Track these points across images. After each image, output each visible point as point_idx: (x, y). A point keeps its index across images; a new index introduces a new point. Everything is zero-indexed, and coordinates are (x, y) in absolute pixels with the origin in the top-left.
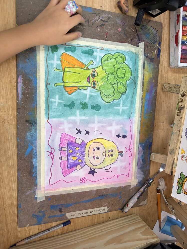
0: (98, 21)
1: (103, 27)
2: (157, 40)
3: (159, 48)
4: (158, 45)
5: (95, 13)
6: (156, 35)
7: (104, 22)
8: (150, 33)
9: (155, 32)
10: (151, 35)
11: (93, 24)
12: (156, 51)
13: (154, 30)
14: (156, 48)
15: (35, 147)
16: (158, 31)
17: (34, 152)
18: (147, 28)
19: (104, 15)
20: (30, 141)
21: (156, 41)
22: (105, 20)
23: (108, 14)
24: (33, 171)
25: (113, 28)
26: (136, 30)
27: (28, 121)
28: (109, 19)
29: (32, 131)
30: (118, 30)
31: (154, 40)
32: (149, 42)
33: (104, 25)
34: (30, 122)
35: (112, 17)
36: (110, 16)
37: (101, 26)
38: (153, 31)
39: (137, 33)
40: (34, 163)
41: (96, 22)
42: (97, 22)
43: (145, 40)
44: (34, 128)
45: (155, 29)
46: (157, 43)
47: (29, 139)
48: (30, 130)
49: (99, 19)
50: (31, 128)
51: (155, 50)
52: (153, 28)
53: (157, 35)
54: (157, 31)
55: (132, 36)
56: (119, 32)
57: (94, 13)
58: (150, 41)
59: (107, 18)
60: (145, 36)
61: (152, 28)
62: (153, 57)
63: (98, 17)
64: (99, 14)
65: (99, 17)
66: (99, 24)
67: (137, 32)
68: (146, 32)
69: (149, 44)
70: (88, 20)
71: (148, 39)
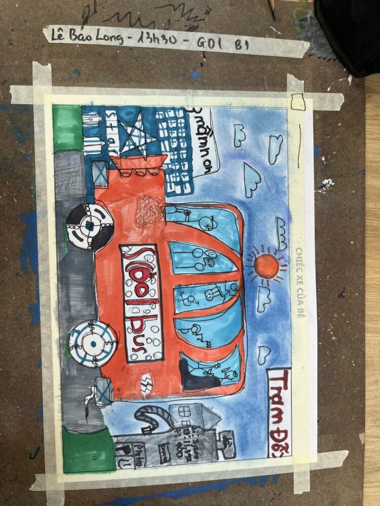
0: (178, 21)
5: (169, 4)
7: (194, 22)
12: (350, 79)
22: (197, 17)
28: (207, 13)
32: (329, 58)
33: (197, 28)
41: (174, 23)
43: (316, 52)
49: (182, 16)
59: (204, 10)
63: (178, 12)
64: (182, 6)
65: (181, 11)
69: (328, 61)
70: (154, 22)
71: (322, 49)
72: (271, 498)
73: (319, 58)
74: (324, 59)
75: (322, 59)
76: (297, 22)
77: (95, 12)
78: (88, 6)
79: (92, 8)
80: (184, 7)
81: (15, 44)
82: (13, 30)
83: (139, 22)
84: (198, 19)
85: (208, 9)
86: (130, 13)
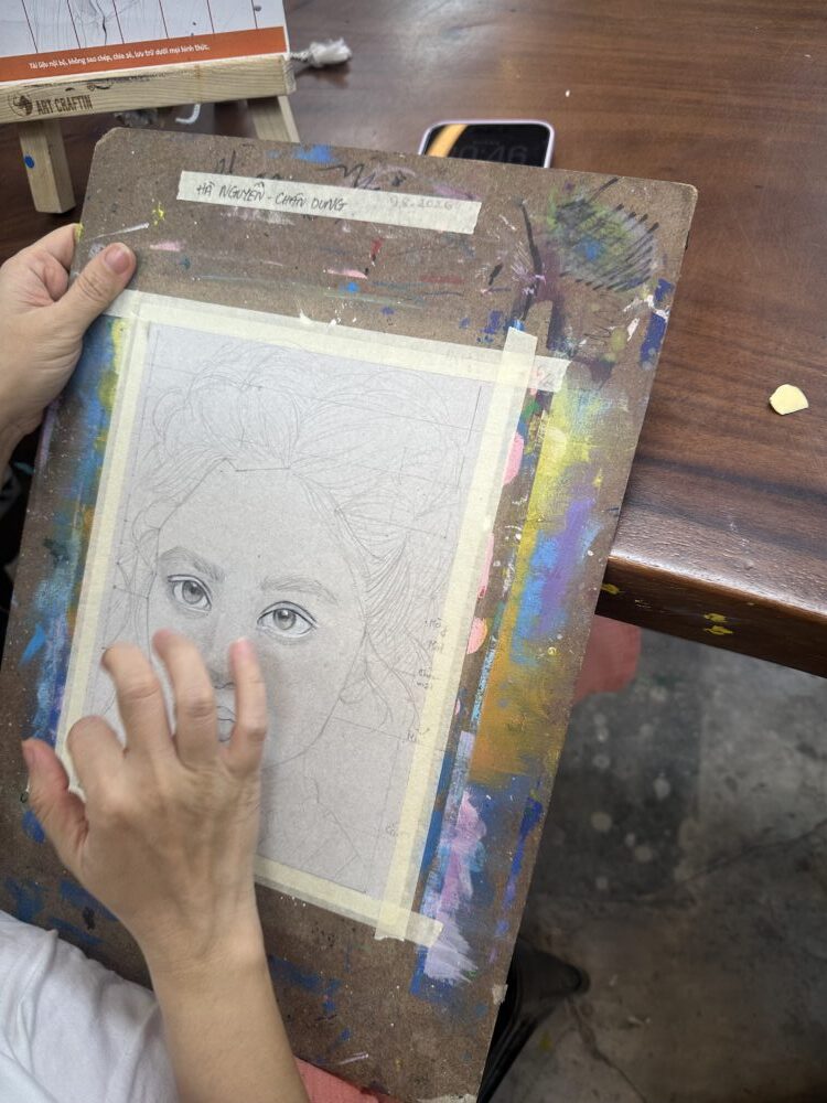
2: (651, 274)
3: (653, 315)
4: (650, 299)
5: (341, 163)
6: (645, 248)
8: (605, 236)
9: (641, 231)
10: (611, 250)
12: (632, 329)
13: (633, 222)
14: (634, 311)
16: (662, 226)
18: (594, 213)
19: (378, 170)
20: (42, 615)
21: (638, 275)
23: (398, 164)
26: (528, 224)
27: (48, 544)
28: (398, 183)
29: (52, 583)
31: (629, 271)
32: (599, 283)
34: (54, 547)
35: (414, 174)
36: (405, 171)
38: (627, 226)
39: (531, 242)
43: (575, 270)
46: (645, 286)
47: (42, 605)
48: (49, 576)
49: (356, 186)
50: (53, 571)
51: (628, 323)
52: (632, 215)
53: (650, 249)
54: (656, 226)
55: (500, 255)
56: (437, 236)
57: (339, 166)
58: (605, 275)
60: (575, 251)
62: (610, 357)
63: (351, 179)
64: (360, 168)
65: (356, 177)
67: (530, 235)
68: (582, 235)
69: (595, 289)
71: (590, 265)
73: (578, 281)
74: (588, 284)
75: (583, 284)
76: (553, 207)
77: (232, 169)
78: (223, 160)
79: (227, 166)
80: (363, 169)
81: (119, 210)
82: (120, 190)
85: (399, 177)
86: (278, 176)
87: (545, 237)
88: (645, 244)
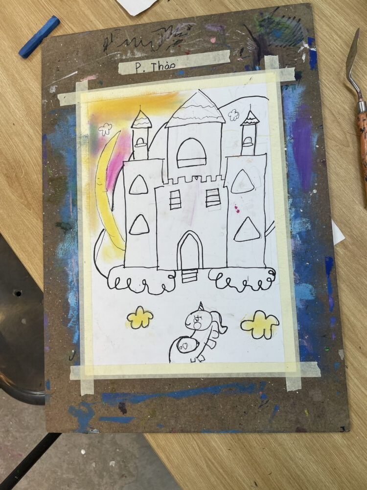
0: (168, 38)
1: (179, 45)
2: (304, 37)
3: (310, 51)
4: (306, 46)
6: (298, 28)
7: (180, 36)
8: (281, 28)
9: (294, 23)
10: (286, 31)
11: (160, 46)
12: (304, 58)
13: (290, 20)
14: (303, 51)
15: (71, 270)
16: (302, 19)
17: (70, 280)
18: (274, 21)
19: (179, 26)
20: (62, 260)
21: (299, 38)
22: (181, 33)
23: (187, 22)
24: (69, 317)
25: (199, 41)
26: (249, 31)
27: (58, 224)
28: (189, 29)
29: (65, 242)
30: (209, 42)
31: (295, 38)
32: (285, 45)
33: (182, 40)
34: (63, 225)
35: (195, 24)
36: (191, 24)
37: (174, 44)
38: (289, 22)
39: (253, 37)
40: (69, 301)
41: (165, 40)
42: (168, 40)
43: (274, 43)
44: (68, 236)
45: (295, 18)
46: (303, 42)
47: (61, 256)
48: (62, 240)
49: (171, 34)
50: (64, 237)
51: (302, 56)
52: (290, 18)
53: (300, 28)
54: (300, 20)
55: (241, 45)
56: (213, 44)
57: (162, 28)
58: (286, 41)
59: (186, 28)
60: (271, 36)
61: (287, 19)
62: (299, 70)
63: (168, 32)
64: (171, 28)
65: (170, 31)
66: (173, 43)
67: (251, 35)
68: (273, 30)
69: (284, 47)
70: (151, 42)
71: (280, 39)
72: (259, 405)
73: (277, 46)
74: (281, 46)
75: (279, 47)
76: (257, 23)
77: (112, 42)
78: (107, 38)
79: (110, 40)
80: (172, 28)
81: (61, 69)
82: (59, 61)
83: (141, 44)
84: (183, 34)
85: (189, 26)
86: (135, 38)
87: (258, 34)
88: (298, 27)
